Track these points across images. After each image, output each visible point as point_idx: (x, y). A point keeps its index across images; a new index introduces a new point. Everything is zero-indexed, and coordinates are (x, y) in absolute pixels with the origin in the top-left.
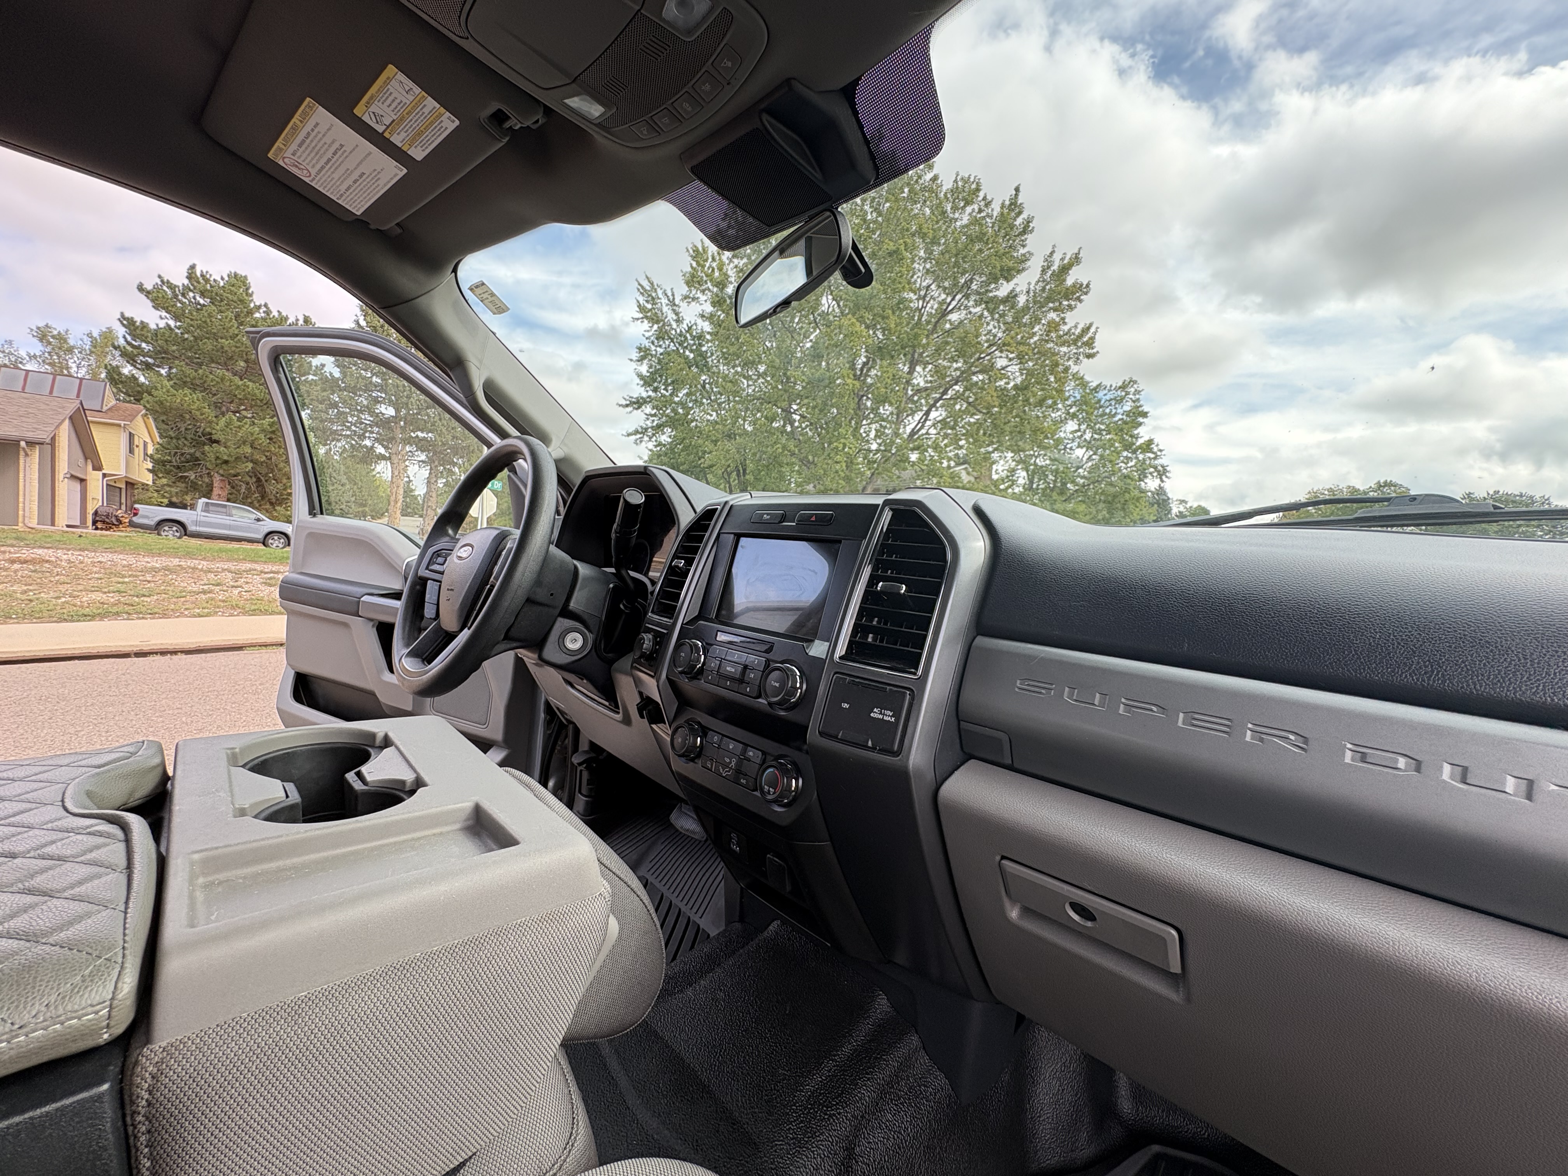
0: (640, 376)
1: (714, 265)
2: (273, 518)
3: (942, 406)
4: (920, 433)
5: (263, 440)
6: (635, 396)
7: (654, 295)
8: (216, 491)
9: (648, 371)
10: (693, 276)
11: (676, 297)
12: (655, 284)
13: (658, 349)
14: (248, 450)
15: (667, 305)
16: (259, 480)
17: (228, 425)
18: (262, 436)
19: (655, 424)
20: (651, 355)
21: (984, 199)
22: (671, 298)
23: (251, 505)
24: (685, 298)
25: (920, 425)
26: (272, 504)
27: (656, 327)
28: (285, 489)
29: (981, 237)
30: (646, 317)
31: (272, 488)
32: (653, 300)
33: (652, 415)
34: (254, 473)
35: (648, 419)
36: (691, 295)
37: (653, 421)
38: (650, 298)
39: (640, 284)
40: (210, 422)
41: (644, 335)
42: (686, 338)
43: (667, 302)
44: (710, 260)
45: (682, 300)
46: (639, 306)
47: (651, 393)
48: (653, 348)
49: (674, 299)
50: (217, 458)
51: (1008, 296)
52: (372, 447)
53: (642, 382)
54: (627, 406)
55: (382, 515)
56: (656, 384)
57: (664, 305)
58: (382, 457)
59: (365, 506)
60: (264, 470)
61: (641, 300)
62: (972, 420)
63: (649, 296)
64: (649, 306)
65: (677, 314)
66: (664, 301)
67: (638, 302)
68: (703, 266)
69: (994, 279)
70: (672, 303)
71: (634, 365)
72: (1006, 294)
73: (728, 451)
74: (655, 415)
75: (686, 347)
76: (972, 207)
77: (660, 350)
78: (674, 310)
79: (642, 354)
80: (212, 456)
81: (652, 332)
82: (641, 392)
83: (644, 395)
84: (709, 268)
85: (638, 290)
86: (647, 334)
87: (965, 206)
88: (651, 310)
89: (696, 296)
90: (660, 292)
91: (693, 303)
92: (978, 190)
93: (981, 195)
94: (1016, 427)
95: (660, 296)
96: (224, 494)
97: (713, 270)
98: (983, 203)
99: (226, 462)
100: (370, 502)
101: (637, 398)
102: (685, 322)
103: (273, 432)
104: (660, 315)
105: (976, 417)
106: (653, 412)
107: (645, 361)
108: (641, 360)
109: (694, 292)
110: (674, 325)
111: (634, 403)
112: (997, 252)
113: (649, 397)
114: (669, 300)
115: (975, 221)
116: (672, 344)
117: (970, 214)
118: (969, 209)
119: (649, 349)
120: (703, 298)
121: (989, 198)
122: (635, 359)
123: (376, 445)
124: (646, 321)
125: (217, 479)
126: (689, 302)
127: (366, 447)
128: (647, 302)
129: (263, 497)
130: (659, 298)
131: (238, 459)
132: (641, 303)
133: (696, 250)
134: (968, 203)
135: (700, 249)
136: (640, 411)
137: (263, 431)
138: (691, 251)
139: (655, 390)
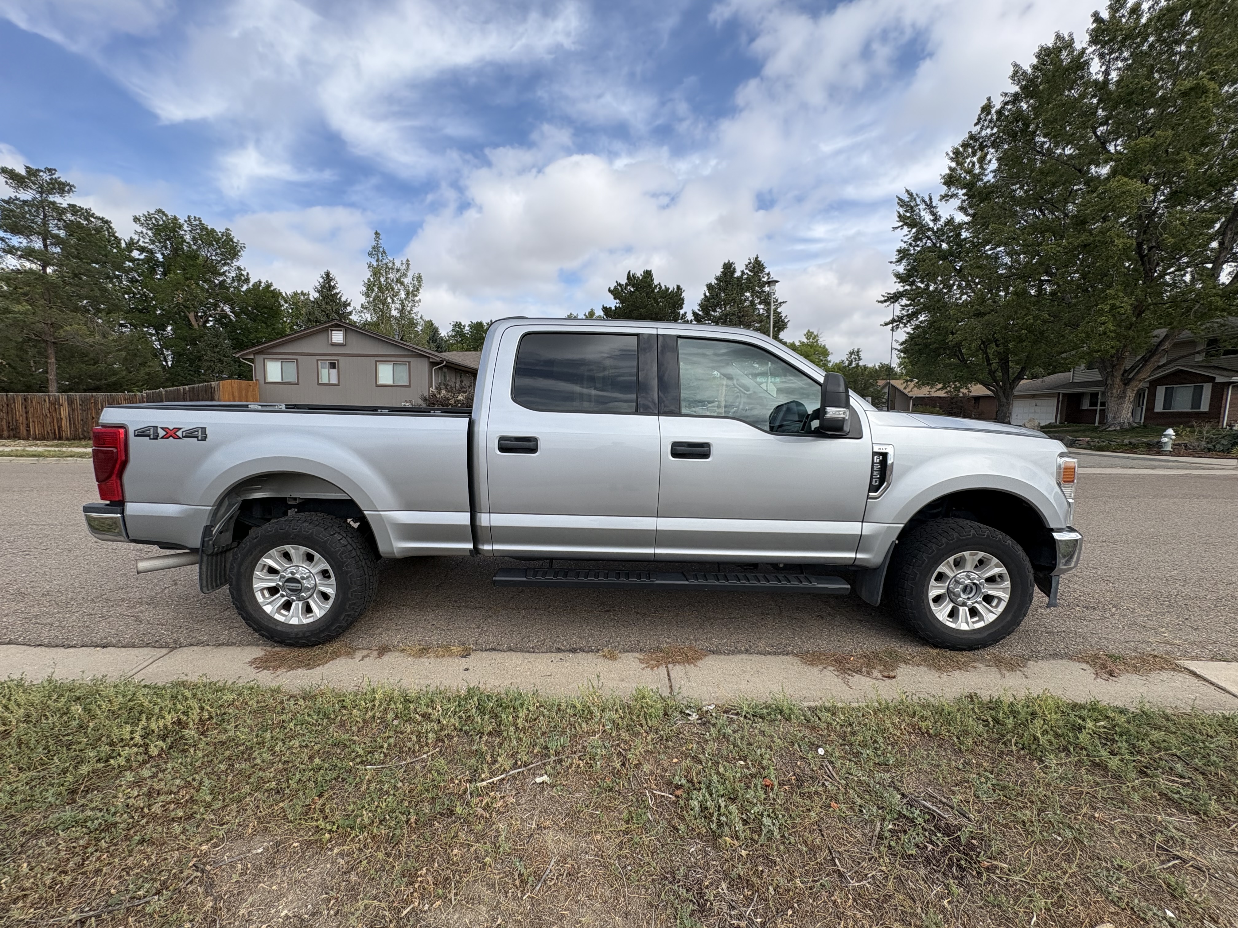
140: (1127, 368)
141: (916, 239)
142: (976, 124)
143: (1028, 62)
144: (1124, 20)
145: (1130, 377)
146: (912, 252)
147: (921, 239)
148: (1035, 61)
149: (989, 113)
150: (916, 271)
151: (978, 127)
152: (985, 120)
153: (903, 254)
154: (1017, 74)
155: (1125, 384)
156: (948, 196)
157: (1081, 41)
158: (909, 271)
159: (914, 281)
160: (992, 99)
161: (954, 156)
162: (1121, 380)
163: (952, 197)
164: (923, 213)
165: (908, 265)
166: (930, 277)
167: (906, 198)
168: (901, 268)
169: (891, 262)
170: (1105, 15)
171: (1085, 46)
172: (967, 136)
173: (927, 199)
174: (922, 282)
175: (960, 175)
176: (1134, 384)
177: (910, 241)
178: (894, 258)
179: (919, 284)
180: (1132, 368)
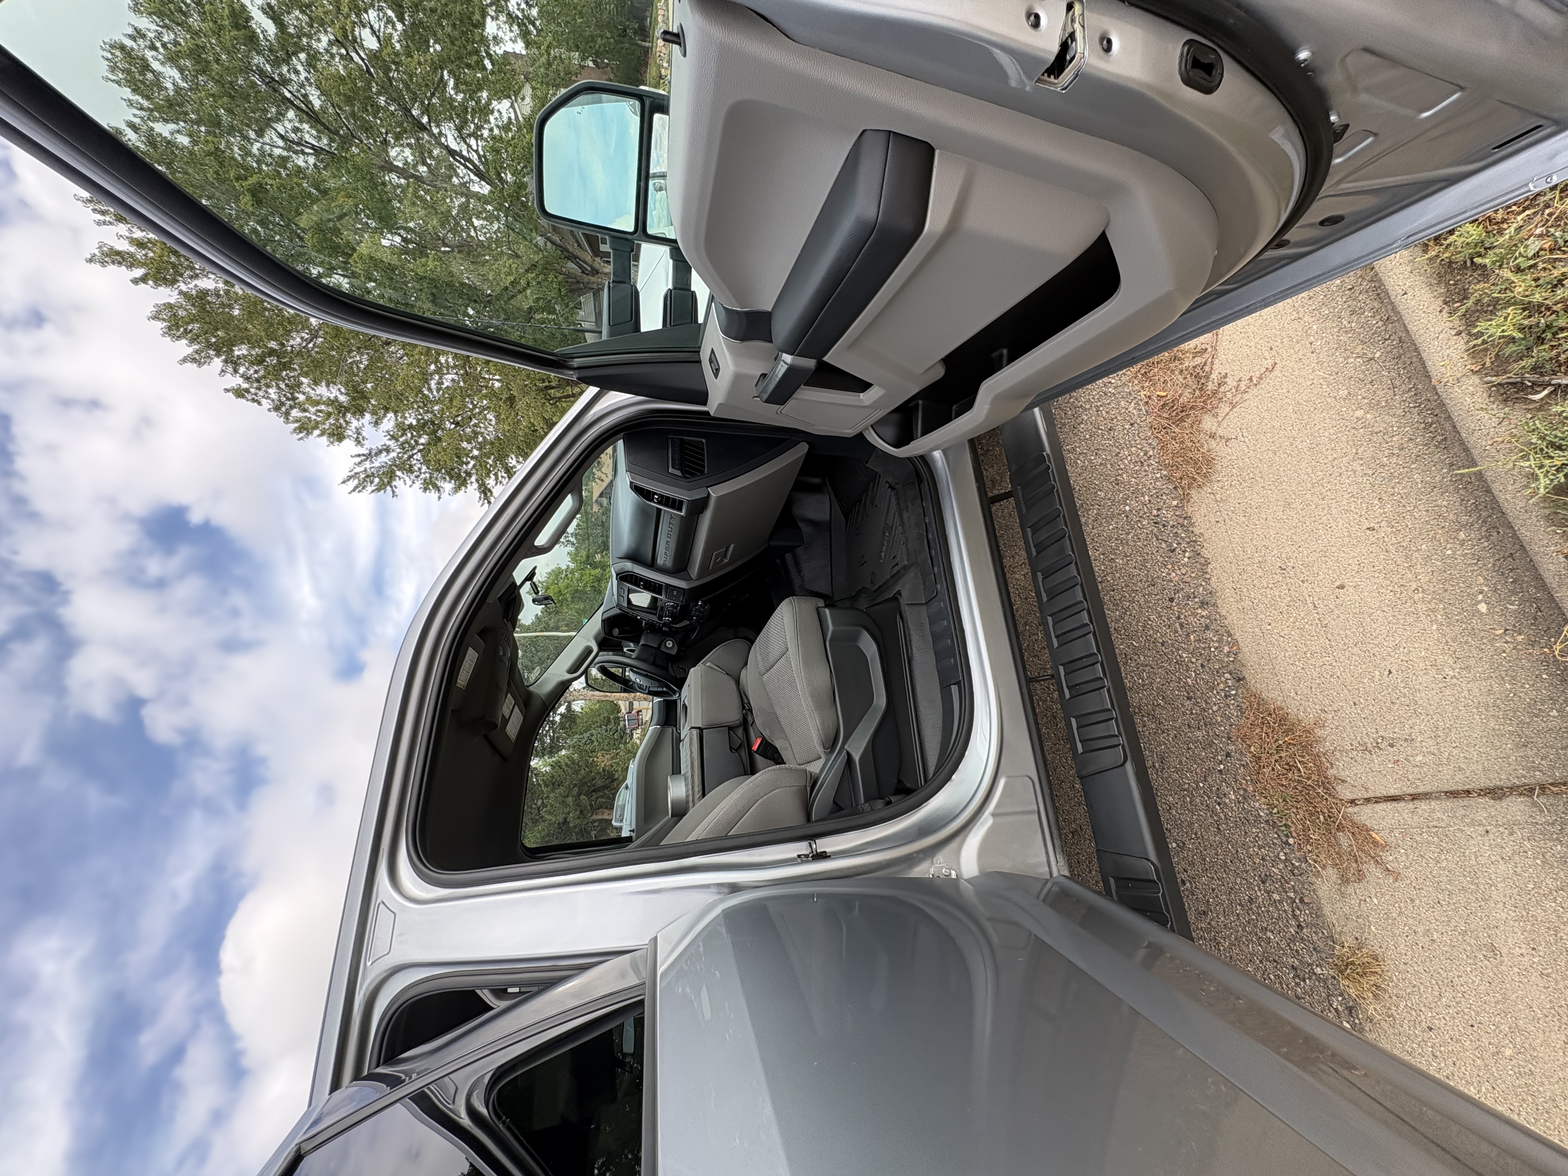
0: (457, 489)
1: (312, 410)
2: (625, 778)
3: (438, 126)
4: (476, 162)
5: (561, 790)
6: (478, 495)
7: (363, 476)
8: (605, 817)
9: (450, 482)
10: (331, 435)
11: (361, 453)
12: (350, 474)
13: (423, 471)
14: (570, 800)
15: (372, 462)
16: (594, 791)
17: (550, 813)
18: (557, 791)
19: (505, 475)
20: (431, 478)
21: (133, 38)
22: (363, 458)
23: (614, 795)
24: (359, 442)
25: (468, 164)
26: (613, 781)
27: (399, 473)
28: (600, 774)
29: (196, 53)
30: (389, 483)
31: (599, 782)
32: (369, 477)
33: (497, 479)
34: (588, 794)
35: (501, 482)
36: (355, 436)
37: (502, 477)
38: (368, 480)
39: (354, 490)
40: (550, 824)
41: (411, 486)
42: (406, 442)
43: (368, 462)
44: (307, 414)
45: (362, 446)
46: (378, 490)
47: (473, 479)
48: (423, 476)
49: (364, 455)
50: (579, 818)
51: (272, 18)
52: (561, 714)
53: (463, 488)
54: (489, 502)
55: (616, 705)
56: (463, 475)
57: (372, 465)
58: (569, 708)
59: (609, 718)
60: (585, 788)
61: (370, 488)
62: (451, 83)
63: (365, 480)
64: (377, 480)
65: (380, 452)
66: (367, 465)
67: (373, 491)
68: (317, 423)
69: (252, 39)
70: (369, 456)
71: (445, 496)
72: (270, 21)
73: (528, 405)
74: (496, 475)
75: (416, 442)
76: (151, 59)
77: (424, 468)
78: (377, 454)
79: (430, 487)
80: (577, 822)
81: (405, 476)
82: (472, 488)
83: (475, 485)
84: (319, 416)
85: (360, 491)
86: (409, 483)
87: (153, 72)
88: (381, 479)
89: (354, 430)
90: (358, 469)
91: (364, 434)
92: (122, 48)
93: (129, 43)
94: (454, 25)
95: (362, 469)
96: (607, 812)
97: (320, 411)
98: (141, 42)
99: (581, 812)
100: (606, 715)
101: (480, 493)
102: (388, 443)
103: (553, 784)
104: (385, 470)
105: (446, 77)
106: (493, 477)
107: (439, 483)
108: (438, 489)
109: (350, 433)
110: (393, 455)
111: (485, 494)
112: (214, 32)
113: (477, 481)
114: (365, 460)
115: (172, 59)
116: (415, 457)
117: (162, 63)
118: (156, 65)
119: (425, 480)
120: (355, 423)
121: (130, 31)
122: (437, 494)
123: (558, 712)
124: (394, 483)
125: (595, 817)
126: (364, 438)
127: (561, 719)
128: (372, 482)
129: (607, 787)
130: (365, 470)
131: (578, 805)
132: (374, 488)
133: (300, 429)
134: (146, 67)
135: (296, 425)
136: (493, 490)
137: (553, 791)
138: (302, 435)
139: (469, 474)
140: (580, 271)
141: (410, 470)
142: (259, 403)
143: (184, 348)
144: (151, 254)
145: (589, 268)
146: (428, 475)
147: (411, 466)
148: (184, 342)
149: (247, 391)
150: (453, 469)
151: (264, 401)
152: (256, 394)
153: (429, 485)
154: (196, 359)
155: (598, 273)
156: (358, 438)
157: (168, 295)
158: (451, 478)
159: (466, 472)
160: (228, 387)
161: (305, 432)
162: (593, 276)
163: (359, 434)
164: (377, 464)
165: (444, 478)
166: (460, 455)
167: (353, 483)
168: (448, 486)
169: (439, 498)
170: (139, 272)
171: (177, 292)
172: (274, 414)
173: (358, 459)
174: (467, 463)
175: (331, 424)
176: (596, 266)
177: (413, 477)
178: (433, 495)
179: (470, 466)
180: (580, 267)
